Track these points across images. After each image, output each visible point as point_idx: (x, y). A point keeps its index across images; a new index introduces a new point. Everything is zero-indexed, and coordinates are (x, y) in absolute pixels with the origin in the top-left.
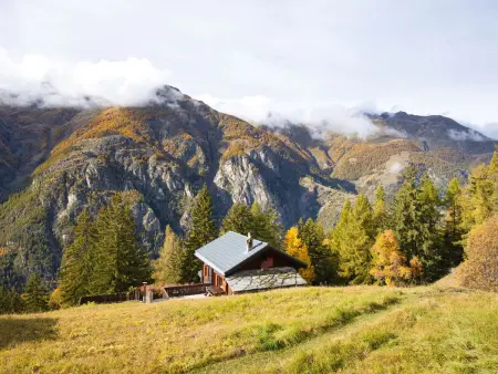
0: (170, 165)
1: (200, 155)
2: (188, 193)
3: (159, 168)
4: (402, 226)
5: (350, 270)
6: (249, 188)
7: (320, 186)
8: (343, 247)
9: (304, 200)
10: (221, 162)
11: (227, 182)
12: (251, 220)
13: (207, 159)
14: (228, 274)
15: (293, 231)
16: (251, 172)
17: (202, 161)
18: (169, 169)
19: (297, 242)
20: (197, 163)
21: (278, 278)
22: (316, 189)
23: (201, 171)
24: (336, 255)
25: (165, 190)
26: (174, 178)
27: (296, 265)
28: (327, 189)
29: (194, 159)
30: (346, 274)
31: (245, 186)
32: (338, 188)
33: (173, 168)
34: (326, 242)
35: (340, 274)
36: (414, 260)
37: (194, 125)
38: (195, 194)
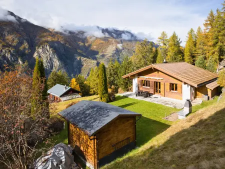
0: (10, 49)
1: (26, 45)
2: (21, 62)
3: (4, 51)
4: (109, 76)
5: (94, 91)
6: (50, 59)
7: (82, 58)
8: (91, 84)
9: (75, 63)
10: (37, 48)
11: (40, 57)
12: (58, 77)
13: (29, 46)
14: (61, 97)
15: (74, 80)
16: (51, 52)
17: (27, 47)
18: (10, 51)
19: (75, 83)
20: (25, 48)
21: (74, 96)
22: (80, 59)
23: (27, 52)
24: (89, 87)
25: (8, 61)
26: (12, 55)
27: (78, 92)
28: (85, 59)
29: (23, 46)
30: (92, 93)
31: (49, 58)
32: (89, 58)
33: (12, 51)
34: (85, 82)
35: (90, 93)
36: (113, 87)
37: (22, 30)
38: (24, 63)
